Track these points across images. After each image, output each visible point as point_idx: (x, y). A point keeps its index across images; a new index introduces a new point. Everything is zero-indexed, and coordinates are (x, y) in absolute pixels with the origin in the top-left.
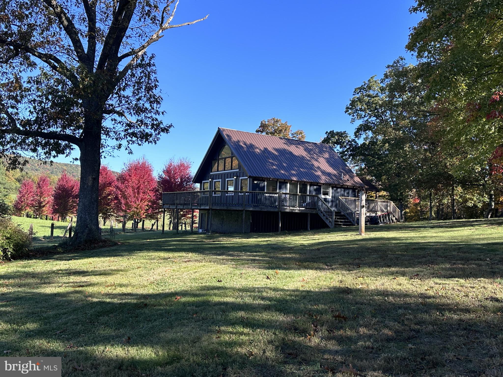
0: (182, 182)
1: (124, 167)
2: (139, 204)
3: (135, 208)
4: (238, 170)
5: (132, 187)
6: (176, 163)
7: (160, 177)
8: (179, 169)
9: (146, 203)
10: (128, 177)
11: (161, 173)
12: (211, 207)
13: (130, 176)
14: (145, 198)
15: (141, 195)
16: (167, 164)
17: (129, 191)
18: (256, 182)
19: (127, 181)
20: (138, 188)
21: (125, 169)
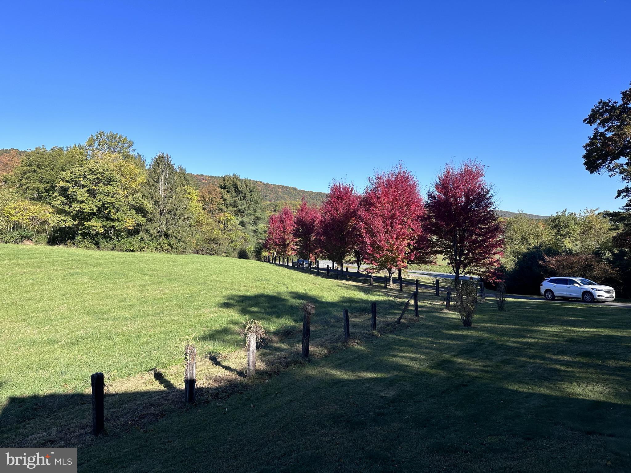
0: (468, 201)
1: (369, 185)
2: (394, 244)
3: (388, 250)
5: (383, 216)
6: (457, 168)
7: (431, 196)
8: (463, 180)
9: (407, 242)
10: (375, 200)
11: (433, 189)
13: (378, 198)
14: (404, 233)
15: (397, 228)
16: (442, 172)
17: (378, 223)
19: (374, 205)
20: (392, 217)
21: (371, 187)
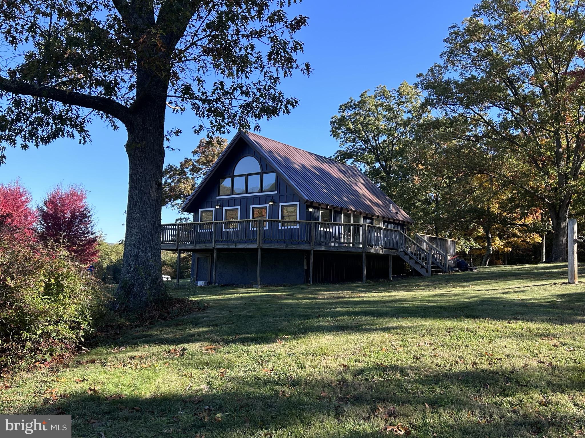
0: (73, 218)
4: (276, 192)
12: (261, 245)
18: (310, 210)
